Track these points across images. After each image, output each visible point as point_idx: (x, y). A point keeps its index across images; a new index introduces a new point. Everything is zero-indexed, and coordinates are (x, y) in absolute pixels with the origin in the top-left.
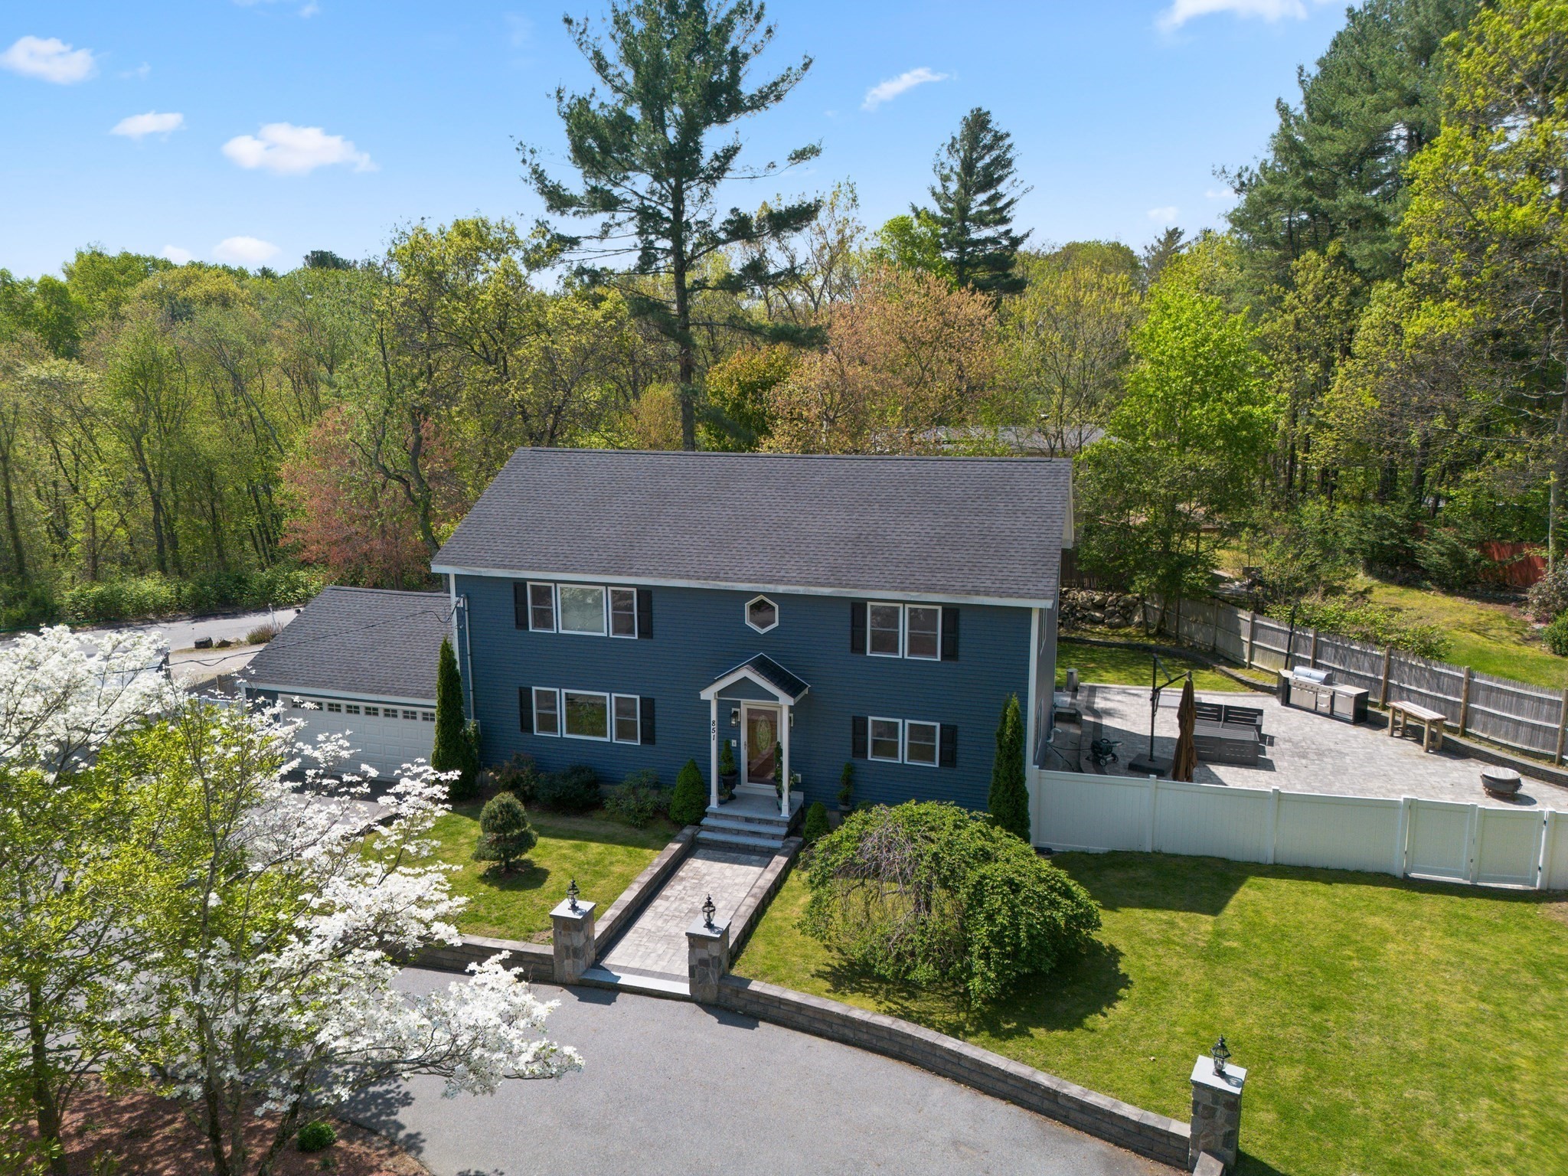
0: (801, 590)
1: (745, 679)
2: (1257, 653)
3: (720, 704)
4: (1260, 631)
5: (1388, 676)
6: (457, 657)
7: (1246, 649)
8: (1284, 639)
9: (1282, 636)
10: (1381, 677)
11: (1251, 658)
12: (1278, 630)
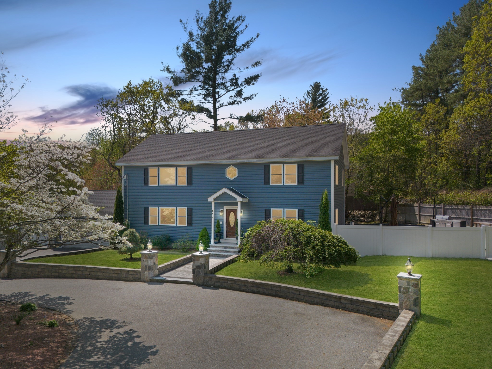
0: (245, 161)
1: (225, 193)
2: (422, 218)
3: (215, 204)
4: (422, 209)
5: (473, 216)
6: (123, 195)
7: (418, 217)
8: (431, 210)
9: (431, 209)
10: (470, 217)
11: (420, 220)
12: (429, 208)
